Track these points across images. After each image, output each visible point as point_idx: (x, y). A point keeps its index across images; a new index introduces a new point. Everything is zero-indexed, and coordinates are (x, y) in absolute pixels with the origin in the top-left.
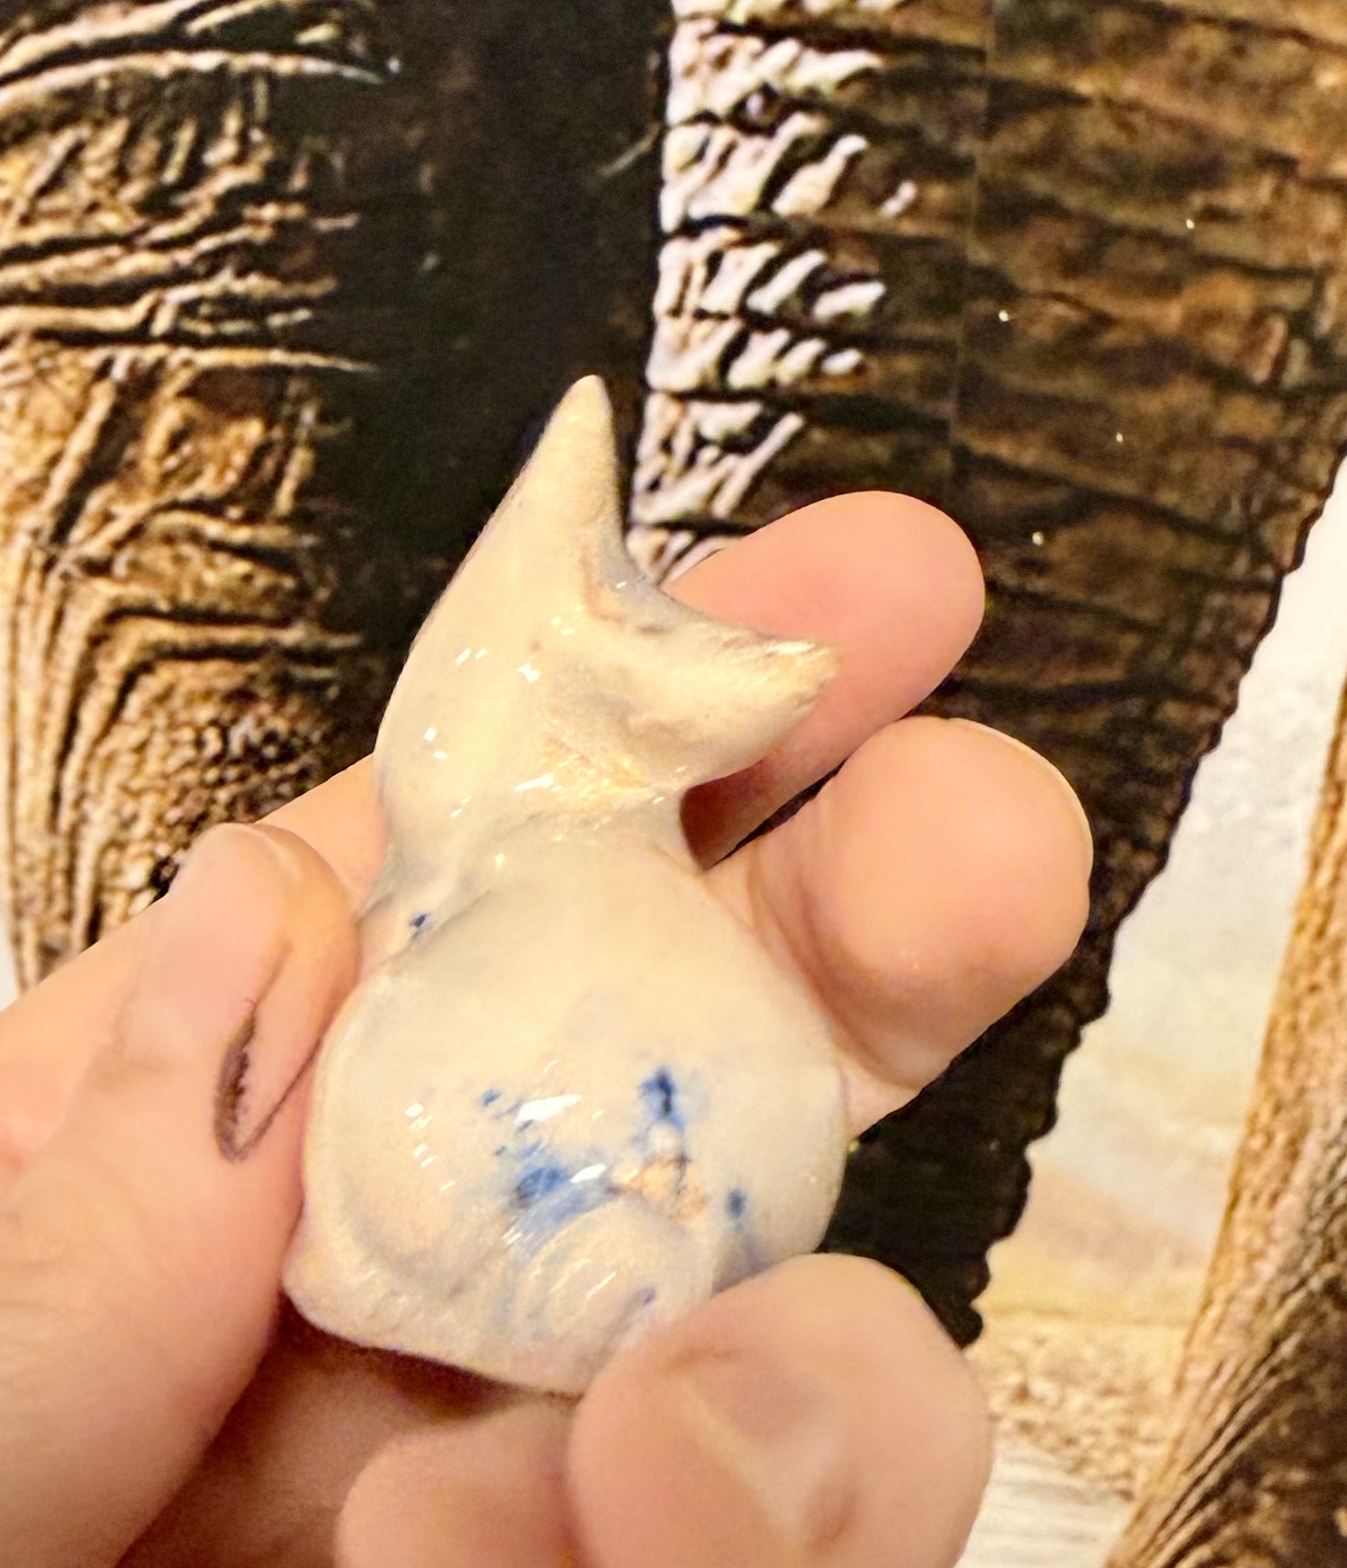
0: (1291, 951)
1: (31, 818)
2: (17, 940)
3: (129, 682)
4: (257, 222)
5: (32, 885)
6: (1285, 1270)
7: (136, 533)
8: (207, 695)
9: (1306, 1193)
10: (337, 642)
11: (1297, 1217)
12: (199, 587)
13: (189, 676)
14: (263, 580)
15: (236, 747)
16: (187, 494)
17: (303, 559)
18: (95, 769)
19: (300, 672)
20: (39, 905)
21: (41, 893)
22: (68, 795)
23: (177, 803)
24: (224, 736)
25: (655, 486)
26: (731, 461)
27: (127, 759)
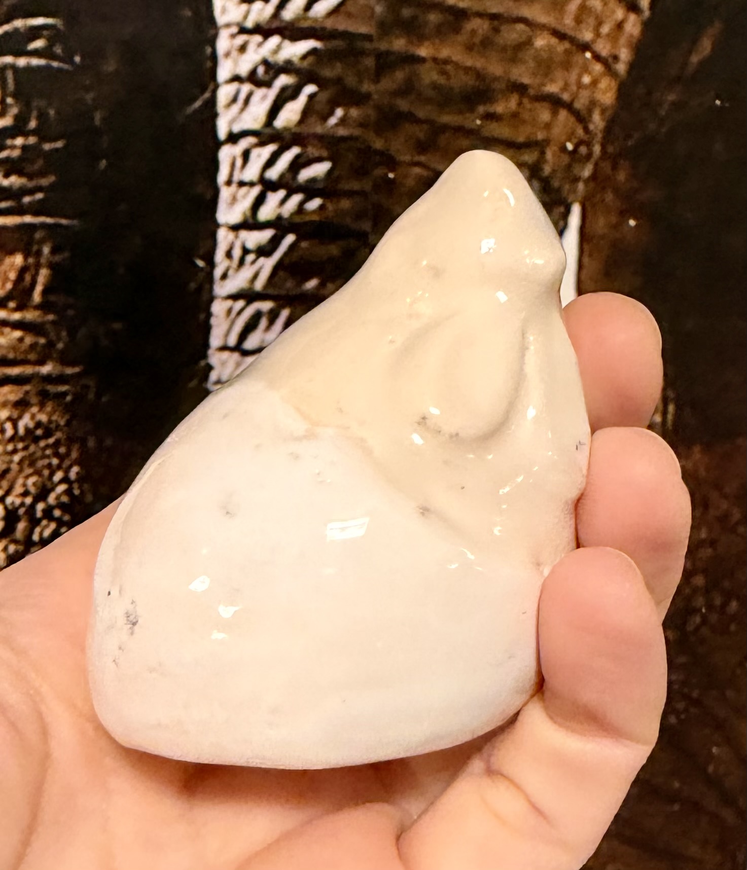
4: (13, 147)
8: (5, 404)
10: (69, 371)
14: (29, 340)
15: (21, 431)
17: (48, 326)
19: (52, 389)
24: (15, 427)
25: (224, 276)
26: (262, 260)
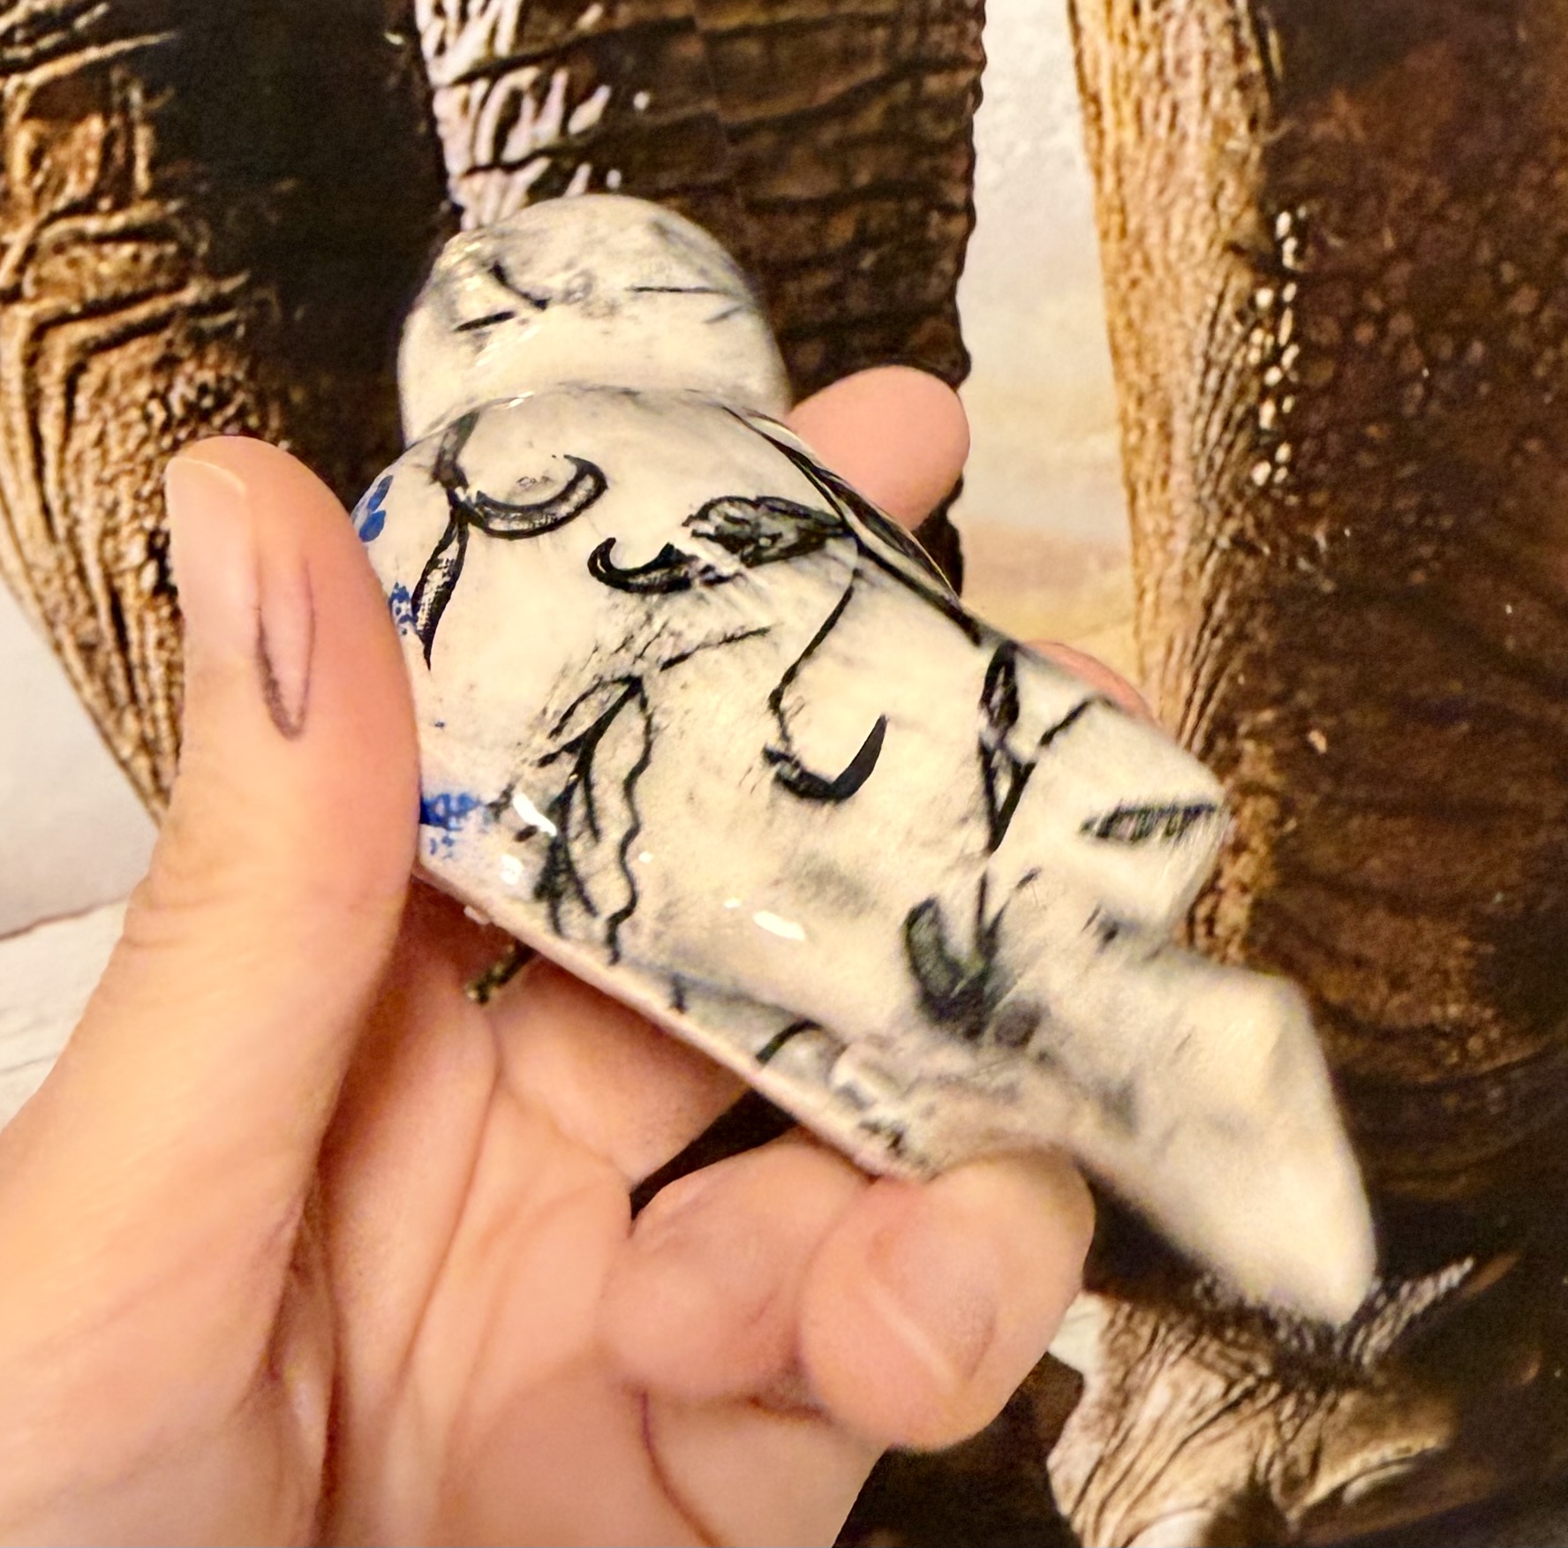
0: (1104, 257)
1: (31, 536)
2: (58, 647)
3: (71, 389)
5: (53, 594)
6: (1194, 541)
7: (31, 253)
8: (139, 373)
9: (1189, 464)
10: (228, 286)
11: (1189, 490)
12: (99, 280)
13: (118, 361)
14: (149, 254)
15: (178, 410)
16: (61, 203)
17: (176, 223)
18: (69, 473)
19: (207, 323)
20: (64, 611)
21: (62, 597)
22: (56, 505)
23: (147, 477)
24: (166, 406)
25: (441, 49)
27: (92, 455)
